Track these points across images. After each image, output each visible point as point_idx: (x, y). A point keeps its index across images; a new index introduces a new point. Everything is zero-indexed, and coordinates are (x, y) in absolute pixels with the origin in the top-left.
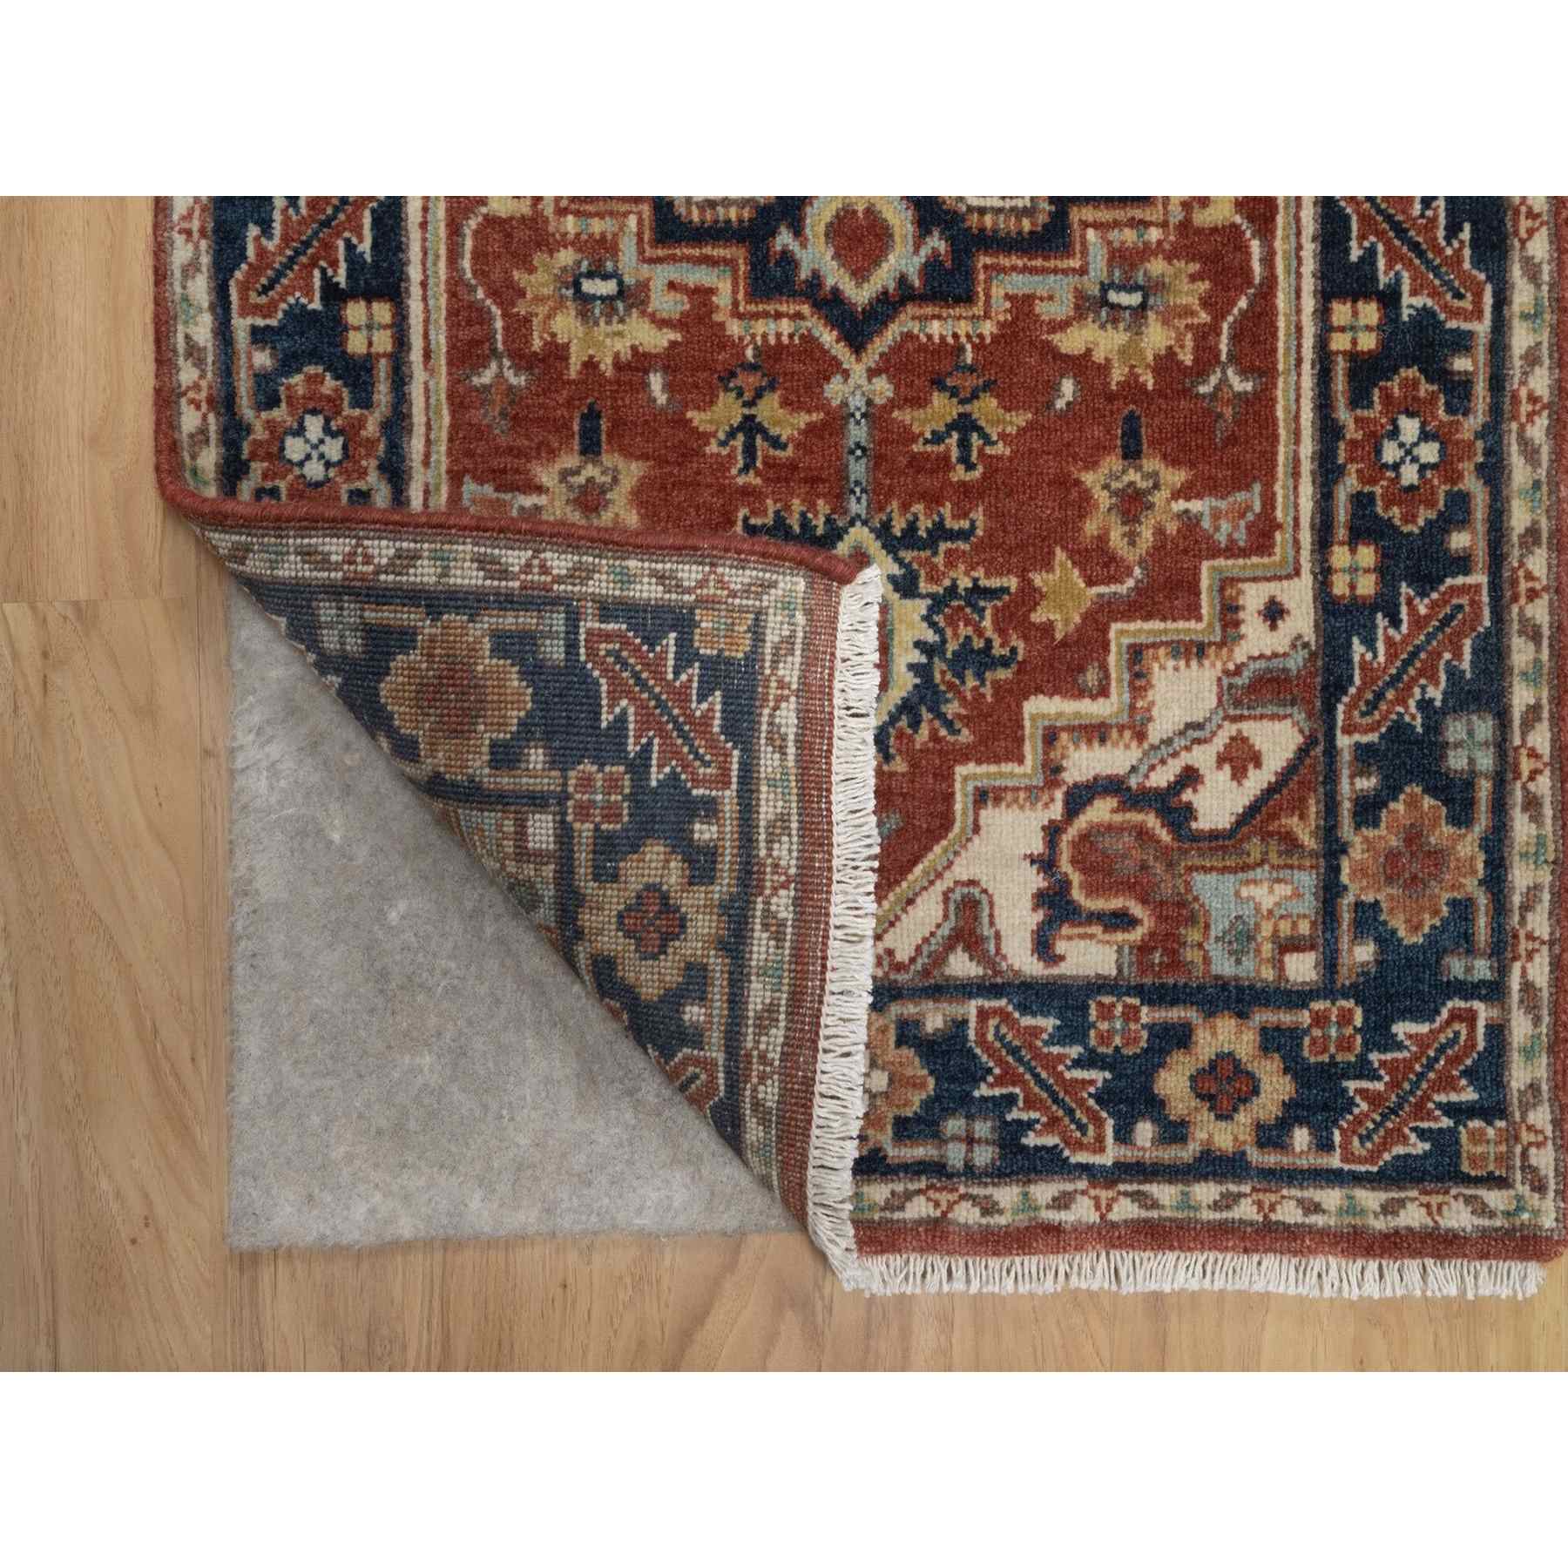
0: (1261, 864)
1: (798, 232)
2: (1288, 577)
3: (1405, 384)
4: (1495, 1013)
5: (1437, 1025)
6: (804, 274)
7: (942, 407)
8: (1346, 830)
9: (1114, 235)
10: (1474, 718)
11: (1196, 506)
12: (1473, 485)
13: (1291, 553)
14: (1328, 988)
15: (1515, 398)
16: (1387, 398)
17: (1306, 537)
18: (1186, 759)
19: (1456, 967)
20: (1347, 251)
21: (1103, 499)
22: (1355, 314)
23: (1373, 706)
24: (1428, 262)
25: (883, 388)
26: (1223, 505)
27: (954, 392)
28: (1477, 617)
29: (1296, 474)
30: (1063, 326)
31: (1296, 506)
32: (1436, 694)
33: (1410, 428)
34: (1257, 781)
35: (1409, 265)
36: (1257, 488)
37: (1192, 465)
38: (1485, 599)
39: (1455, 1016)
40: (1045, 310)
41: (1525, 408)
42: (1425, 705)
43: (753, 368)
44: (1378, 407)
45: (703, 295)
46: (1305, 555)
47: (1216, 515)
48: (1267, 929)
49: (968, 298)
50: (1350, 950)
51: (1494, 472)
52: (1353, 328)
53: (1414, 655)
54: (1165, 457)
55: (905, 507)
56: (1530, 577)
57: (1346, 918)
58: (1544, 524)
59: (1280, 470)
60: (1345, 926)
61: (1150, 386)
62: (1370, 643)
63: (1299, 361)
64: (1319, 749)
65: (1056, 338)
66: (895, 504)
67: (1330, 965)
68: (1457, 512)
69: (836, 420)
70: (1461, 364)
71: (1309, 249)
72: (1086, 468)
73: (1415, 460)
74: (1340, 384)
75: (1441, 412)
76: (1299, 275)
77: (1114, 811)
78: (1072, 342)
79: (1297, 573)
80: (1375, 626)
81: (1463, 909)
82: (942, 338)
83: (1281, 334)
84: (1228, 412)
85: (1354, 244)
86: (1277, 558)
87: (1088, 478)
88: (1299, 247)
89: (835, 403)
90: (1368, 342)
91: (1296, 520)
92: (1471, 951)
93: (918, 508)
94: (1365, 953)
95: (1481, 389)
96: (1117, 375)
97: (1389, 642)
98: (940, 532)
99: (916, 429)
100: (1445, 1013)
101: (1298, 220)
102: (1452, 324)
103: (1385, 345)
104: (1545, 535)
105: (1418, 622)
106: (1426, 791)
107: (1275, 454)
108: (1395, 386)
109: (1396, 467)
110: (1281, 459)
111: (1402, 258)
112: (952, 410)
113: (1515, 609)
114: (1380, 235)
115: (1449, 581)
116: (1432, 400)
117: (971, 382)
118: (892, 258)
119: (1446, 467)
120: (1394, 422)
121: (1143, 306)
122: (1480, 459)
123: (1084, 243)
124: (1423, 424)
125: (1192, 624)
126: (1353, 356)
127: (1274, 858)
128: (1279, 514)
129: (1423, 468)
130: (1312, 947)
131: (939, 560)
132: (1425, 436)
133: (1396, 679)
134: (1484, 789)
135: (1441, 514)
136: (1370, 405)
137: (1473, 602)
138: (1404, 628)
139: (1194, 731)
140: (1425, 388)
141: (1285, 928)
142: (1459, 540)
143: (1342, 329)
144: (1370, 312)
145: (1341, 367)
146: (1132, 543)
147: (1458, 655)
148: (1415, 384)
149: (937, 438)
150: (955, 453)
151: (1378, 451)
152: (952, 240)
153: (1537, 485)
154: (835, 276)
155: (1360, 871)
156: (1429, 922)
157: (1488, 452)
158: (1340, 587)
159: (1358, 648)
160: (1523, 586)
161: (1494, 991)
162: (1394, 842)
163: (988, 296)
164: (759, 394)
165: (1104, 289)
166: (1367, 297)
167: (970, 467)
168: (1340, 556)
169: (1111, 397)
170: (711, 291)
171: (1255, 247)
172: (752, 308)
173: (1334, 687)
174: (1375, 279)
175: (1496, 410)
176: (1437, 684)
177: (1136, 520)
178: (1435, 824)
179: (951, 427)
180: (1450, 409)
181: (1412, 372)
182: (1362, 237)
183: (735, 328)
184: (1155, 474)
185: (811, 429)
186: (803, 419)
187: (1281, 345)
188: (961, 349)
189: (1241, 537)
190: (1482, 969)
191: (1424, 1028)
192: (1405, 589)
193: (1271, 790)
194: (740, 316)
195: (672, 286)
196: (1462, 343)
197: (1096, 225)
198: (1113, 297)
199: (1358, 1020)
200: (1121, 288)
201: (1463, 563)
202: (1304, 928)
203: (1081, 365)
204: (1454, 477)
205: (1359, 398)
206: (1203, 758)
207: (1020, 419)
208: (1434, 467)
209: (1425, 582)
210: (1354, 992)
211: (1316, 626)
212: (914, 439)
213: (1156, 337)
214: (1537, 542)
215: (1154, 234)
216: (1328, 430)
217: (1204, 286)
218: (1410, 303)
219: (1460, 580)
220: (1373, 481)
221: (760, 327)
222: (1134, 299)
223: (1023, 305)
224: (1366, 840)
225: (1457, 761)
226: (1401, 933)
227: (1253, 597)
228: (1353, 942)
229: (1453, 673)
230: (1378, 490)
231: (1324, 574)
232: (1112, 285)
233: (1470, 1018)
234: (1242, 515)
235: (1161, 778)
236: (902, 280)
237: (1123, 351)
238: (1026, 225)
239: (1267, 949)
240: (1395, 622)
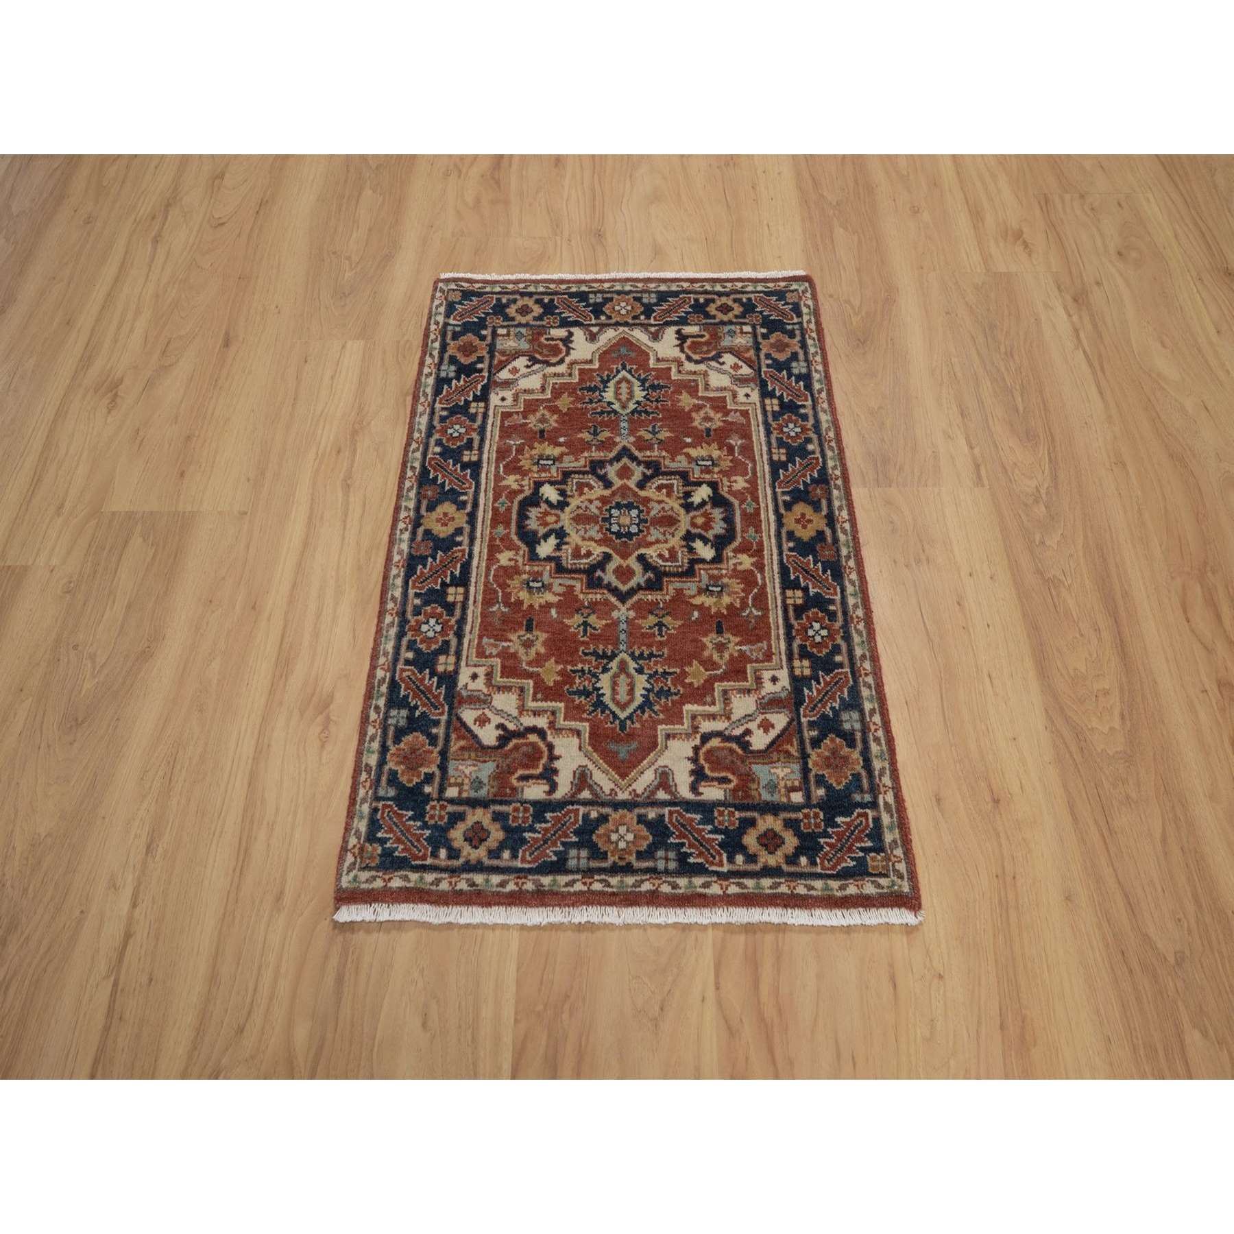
0: (778, 761)
1: (603, 571)
2: (779, 669)
3: (813, 613)
4: (875, 813)
5: (853, 818)
6: (605, 582)
7: (652, 619)
8: (809, 749)
9: (710, 572)
10: (851, 713)
11: (744, 648)
12: (839, 641)
13: (779, 662)
14: (808, 804)
15: (852, 617)
16: (808, 617)
17: (784, 658)
18: (746, 726)
19: (857, 797)
20: (790, 577)
21: (710, 645)
22: (794, 593)
23: (813, 709)
24: (817, 580)
25: (632, 614)
26: (753, 647)
27: (657, 615)
28: (848, 681)
29: (778, 639)
30: (694, 597)
31: (779, 648)
32: (837, 705)
33: (817, 626)
34: (773, 734)
35: (811, 580)
36: (765, 642)
37: (742, 636)
38: (850, 676)
39: (859, 815)
40: (687, 592)
41: (856, 620)
42: (832, 708)
43: (588, 608)
44: (805, 620)
45: (571, 587)
46: (784, 663)
47: (751, 650)
48: (782, 784)
49: (661, 589)
50: (815, 791)
51: (847, 638)
52: (794, 597)
53: (827, 692)
54: (732, 633)
55: (639, 648)
56: (864, 669)
57: (812, 780)
58: (867, 654)
59: (773, 638)
60: (812, 783)
61: (725, 613)
62: (810, 689)
63: (776, 607)
64: (795, 723)
65: (691, 600)
66: (636, 647)
67: (808, 796)
68: (836, 650)
69: (616, 623)
70: (832, 608)
71: (777, 576)
72: (703, 636)
73: (819, 635)
74: (791, 613)
75: (827, 621)
76: (774, 583)
77: (721, 742)
78: (697, 601)
79: (782, 668)
80: (811, 685)
81: (857, 777)
82: (652, 600)
83: (770, 598)
84: (753, 621)
85: (791, 575)
86: (774, 663)
87: (704, 640)
88: (773, 575)
89: (615, 618)
90: (799, 602)
91: (780, 652)
92: (862, 791)
93: (643, 648)
94: (821, 792)
95: (840, 614)
96: (713, 610)
97: (818, 690)
98: (651, 655)
99: (643, 625)
100: (855, 814)
101: (772, 568)
102: (827, 597)
103: (806, 602)
104: (868, 657)
105: (827, 684)
106: (837, 736)
107: (770, 632)
108: (810, 614)
109: (813, 637)
110: (773, 634)
111: (808, 579)
112: (656, 620)
113: (861, 679)
114: (801, 573)
115: (836, 671)
116: (823, 618)
117: (661, 613)
118: (635, 578)
119: (831, 636)
120: (811, 624)
121: (721, 591)
122: (842, 634)
123: (700, 573)
124: (821, 625)
125: (745, 683)
126: (795, 605)
127: (782, 759)
128: (773, 650)
129: (822, 637)
130: (800, 790)
131: (652, 664)
132: (822, 628)
133: (821, 701)
134: (858, 735)
135: (831, 651)
136: (802, 619)
137: (845, 677)
138: (822, 685)
139: (749, 717)
140: (820, 614)
141: (789, 784)
142: (838, 658)
143: (790, 598)
144: (799, 593)
145: (791, 609)
146: (721, 658)
147: (842, 693)
148: (817, 613)
149: (650, 628)
150: (657, 633)
151: (807, 633)
152: (655, 574)
153: (863, 642)
154: (615, 582)
155: (816, 764)
156: (844, 782)
157: (844, 632)
158: (797, 672)
159: (806, 691)
160: (863, 672)
161: (874, 805)
162: (827, 754)
163: (667, 588)
164: (589, 615)
165: (707, 586)
166: (798, 589)
167: (662, 636)
168: (797, 663)
169: (711, 617)
170: (574, 586)
171: (759, 576)
172: (587, 591)
173: (799, 702)
174: (800, 583)
175: (845, 620)
176: (836, 702)
177: (722, 652)
178: (842, 748)
179: (655, 625)
180: (829, 620)
181: (816, 610)
182: (794, 573)
183: (581, 596)
184: (729, 639)
185: (607, 625)
186: (604, 622)
187: (770, 602)
188: (659, 603)
189: (761, 657)
190: (868, 798)
191: (848, 819)
192: (820, 673)
193: (779, 736)
194: (584, 593)
195: (560, 584)
196: (832, 602)
197: (704, 569)
198: (710, 588)
199: (822, 817)
200: (713, 586)
201: (841, 665)
202: (797, 783)
203: (700, 608)
204: (834, 640)
205: (798, 617)
206: (752, 726)
207: (679, 623)
208: (827, 636)
209: (828, 671)
210: (818, 806)
211: (790, 683)
212: (643, 628)
213: (726, 600)
214: (866, 659)
215: (724, 572)
216: (788, 627)
217: (742, 586)
218: (812, 591)
219: (840, 670)
220: (806, 641)
221: (590, 596)
222: (719, 589)
223: (679, 592)
224: (817, 753)
225: (847, 726)
226: (834, 785)
227: (766, 675)
228: (816, 789)
229: (842, 699)
230: (808, 644)
231: (791, 669)
232: (710, 585)
233: (866, 815)
234: (761, 650)
235: (738, 732)
236: (639, 584)
237: (715, 603)
238: (680, 570)
239: (783, 790)
240: (819, 683)
